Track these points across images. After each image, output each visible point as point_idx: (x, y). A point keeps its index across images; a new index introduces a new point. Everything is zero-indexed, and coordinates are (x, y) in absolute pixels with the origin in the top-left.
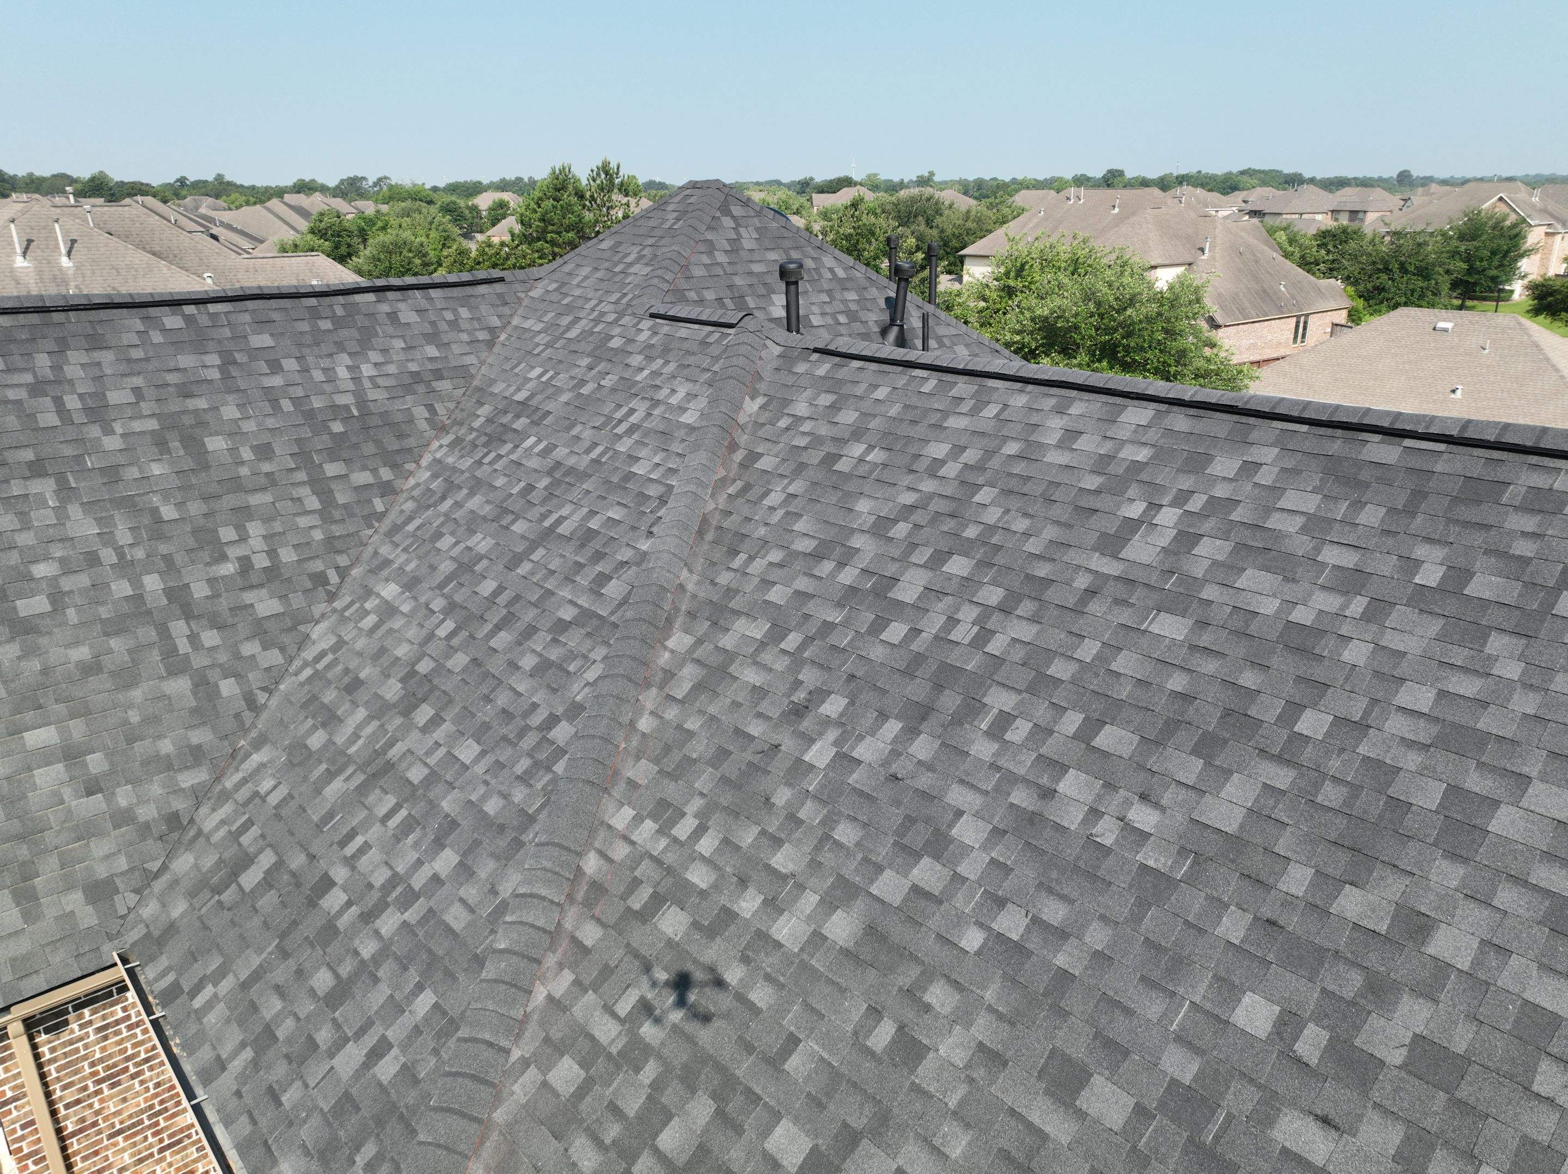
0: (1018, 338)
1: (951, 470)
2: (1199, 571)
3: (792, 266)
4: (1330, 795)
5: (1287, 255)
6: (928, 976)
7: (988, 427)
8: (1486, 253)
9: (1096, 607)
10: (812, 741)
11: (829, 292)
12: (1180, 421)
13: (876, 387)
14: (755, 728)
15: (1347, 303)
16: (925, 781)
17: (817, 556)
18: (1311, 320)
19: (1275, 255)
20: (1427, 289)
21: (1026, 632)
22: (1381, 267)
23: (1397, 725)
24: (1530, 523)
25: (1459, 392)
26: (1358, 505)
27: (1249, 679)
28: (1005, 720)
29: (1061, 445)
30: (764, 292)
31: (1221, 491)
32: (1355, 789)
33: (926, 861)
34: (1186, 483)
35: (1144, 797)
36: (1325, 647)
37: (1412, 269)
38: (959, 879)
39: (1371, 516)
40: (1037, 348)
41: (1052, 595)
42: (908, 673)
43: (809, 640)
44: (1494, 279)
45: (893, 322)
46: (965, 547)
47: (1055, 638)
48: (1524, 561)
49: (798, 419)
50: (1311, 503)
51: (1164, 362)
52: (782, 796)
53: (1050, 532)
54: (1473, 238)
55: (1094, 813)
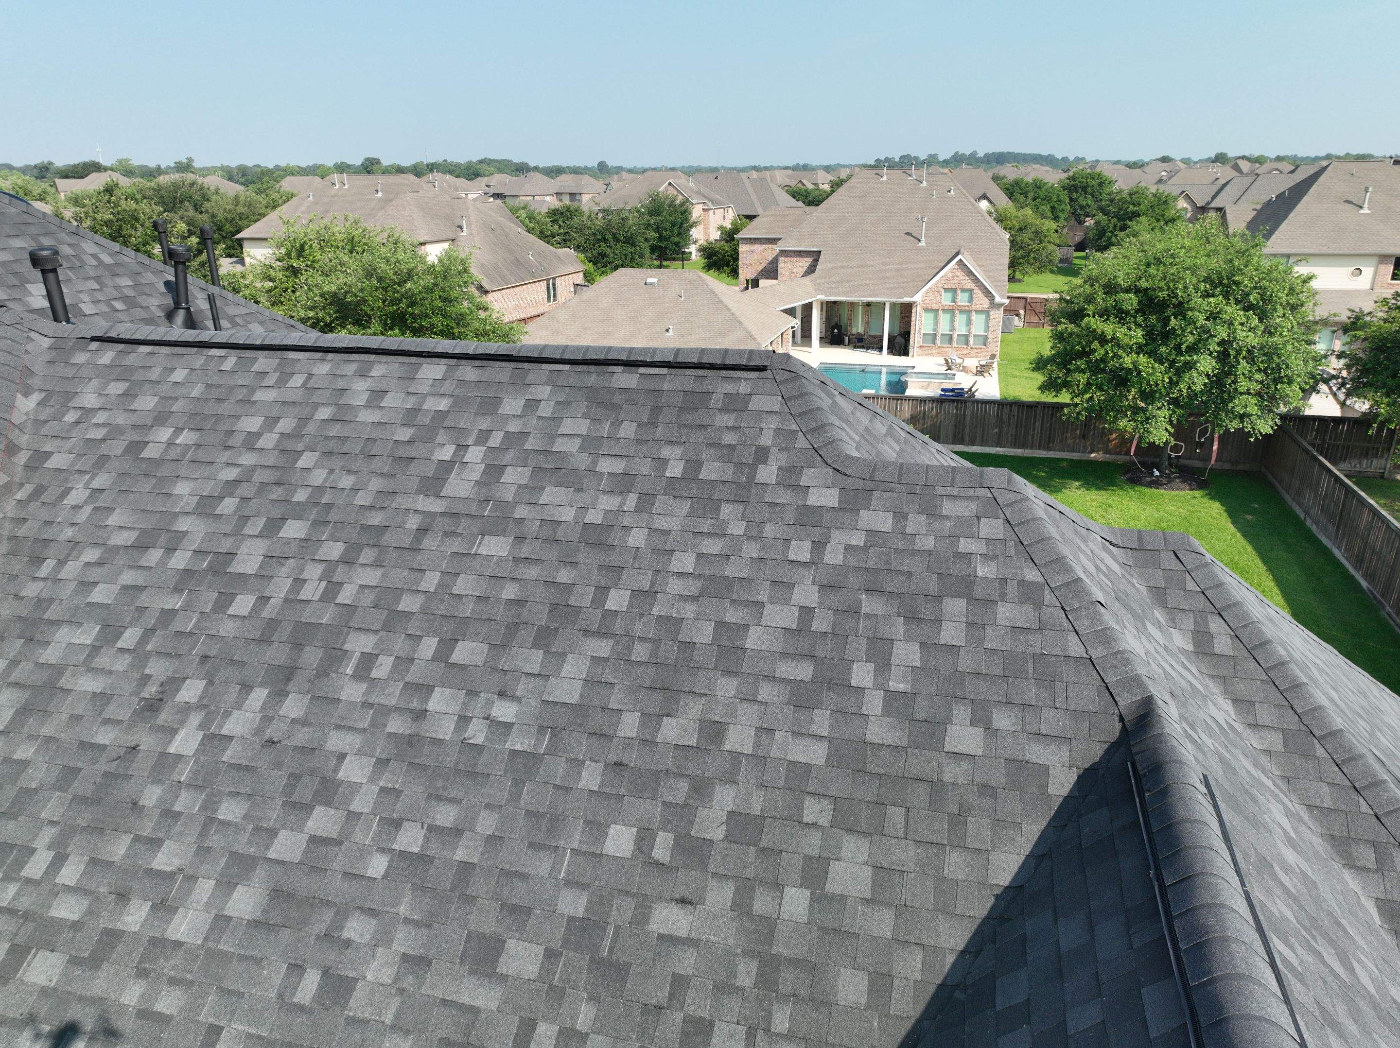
0: (311, 314)
1: (268, 441)
2: (509, 497)
3: (45, 253)
4: (640, 652)
5: (529, 231)
6: (342, 915)
7: (298, 396)
8: (668, 225)
9: (429, 543)
10: (174, 732)
11: (97, 279)
12: (469, 372)
13: (172, 370)
14: (104, 736)
15: (581, 267)
16: (302, 737)
17: (141, 546)
18: (558, 281)
19: (520, 230)
20: (635, 253)
21: (372, 577)
22: (600, 237)
23: (675, 586)
24: (729, 420)
25: (671, 331)
26: (617, 423)
27: (564, 576)
28: (368, 660)
29: (369, 405)
30: (16, 282)
31: (513, 427)
32: (656, 642)
33: (319, 810)
34: (484, 423)
35: (502, 694)
36: (615, 538)
37: (621, 238)
38: (353, 816)
39: (628, 430)
40: (331, 322)
41: (388, 539)
42: (264, 640)
43: (149, 633)
44: (677, 244)
45: (177, 306)
46: (298, 512)
47: (399, 577)
48: (732, 447)
49: (88, 412)
50: (583, 427)
51: (448, 325)
52: (151, 796)
53: (376, 484)
54: (658, 214)
55: (464, 720)
